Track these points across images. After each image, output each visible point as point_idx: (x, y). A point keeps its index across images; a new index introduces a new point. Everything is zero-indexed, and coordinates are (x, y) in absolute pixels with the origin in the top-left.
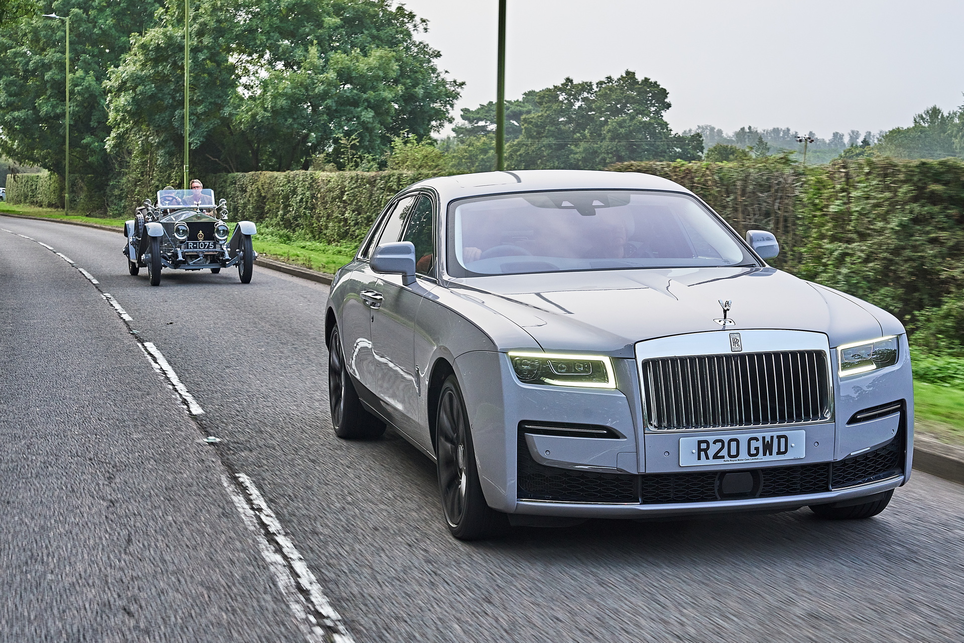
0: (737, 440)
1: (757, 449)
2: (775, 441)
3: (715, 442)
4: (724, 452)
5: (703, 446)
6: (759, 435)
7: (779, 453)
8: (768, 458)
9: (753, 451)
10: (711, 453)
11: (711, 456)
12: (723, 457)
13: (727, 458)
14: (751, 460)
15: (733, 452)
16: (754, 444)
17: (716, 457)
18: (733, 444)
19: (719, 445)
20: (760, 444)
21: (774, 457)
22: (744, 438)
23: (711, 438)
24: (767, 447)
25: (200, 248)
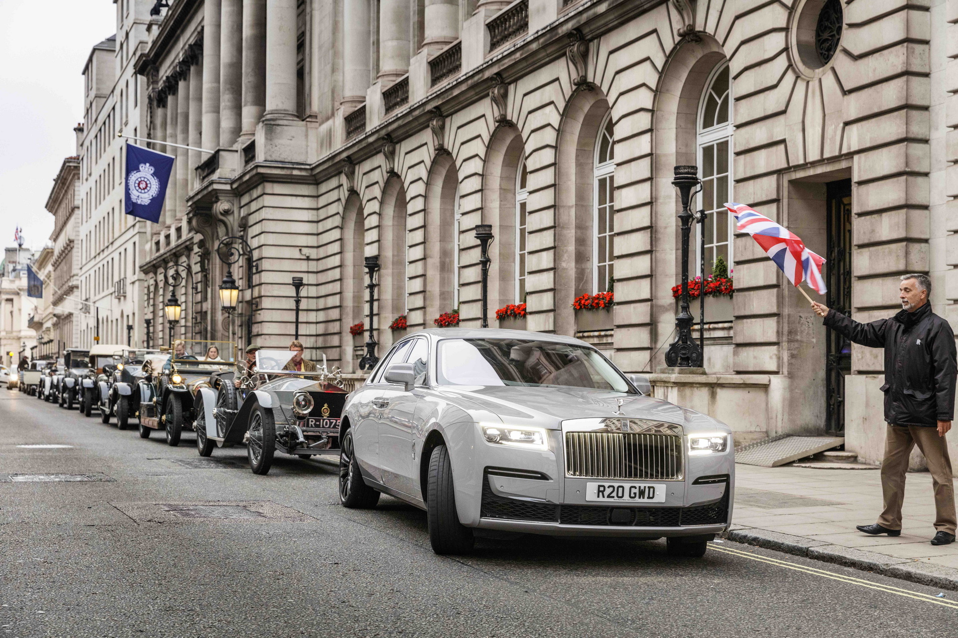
0: (622, 487)
1: (635, 494)
2: (647, 490)
3: (609, 487)
4: (614, 494)
5: (601, 488)
6: (637, 485)
7: (649, 499)
8: (641, 500)
9: (633, 495)
10: (607, 493)
11: (606, 496)
12: (613, 497)
13: (616, 498)
14: (631, 500)
15: (620, 495)
16: (633, 490)
17: (609, 496)
18: (620, 489)
19: (611, 489)
20: (637, 491)
21: (646, 500)
22: (627, 486)
23: (607, 484)
24: (642, 493)
25: (323, 427)
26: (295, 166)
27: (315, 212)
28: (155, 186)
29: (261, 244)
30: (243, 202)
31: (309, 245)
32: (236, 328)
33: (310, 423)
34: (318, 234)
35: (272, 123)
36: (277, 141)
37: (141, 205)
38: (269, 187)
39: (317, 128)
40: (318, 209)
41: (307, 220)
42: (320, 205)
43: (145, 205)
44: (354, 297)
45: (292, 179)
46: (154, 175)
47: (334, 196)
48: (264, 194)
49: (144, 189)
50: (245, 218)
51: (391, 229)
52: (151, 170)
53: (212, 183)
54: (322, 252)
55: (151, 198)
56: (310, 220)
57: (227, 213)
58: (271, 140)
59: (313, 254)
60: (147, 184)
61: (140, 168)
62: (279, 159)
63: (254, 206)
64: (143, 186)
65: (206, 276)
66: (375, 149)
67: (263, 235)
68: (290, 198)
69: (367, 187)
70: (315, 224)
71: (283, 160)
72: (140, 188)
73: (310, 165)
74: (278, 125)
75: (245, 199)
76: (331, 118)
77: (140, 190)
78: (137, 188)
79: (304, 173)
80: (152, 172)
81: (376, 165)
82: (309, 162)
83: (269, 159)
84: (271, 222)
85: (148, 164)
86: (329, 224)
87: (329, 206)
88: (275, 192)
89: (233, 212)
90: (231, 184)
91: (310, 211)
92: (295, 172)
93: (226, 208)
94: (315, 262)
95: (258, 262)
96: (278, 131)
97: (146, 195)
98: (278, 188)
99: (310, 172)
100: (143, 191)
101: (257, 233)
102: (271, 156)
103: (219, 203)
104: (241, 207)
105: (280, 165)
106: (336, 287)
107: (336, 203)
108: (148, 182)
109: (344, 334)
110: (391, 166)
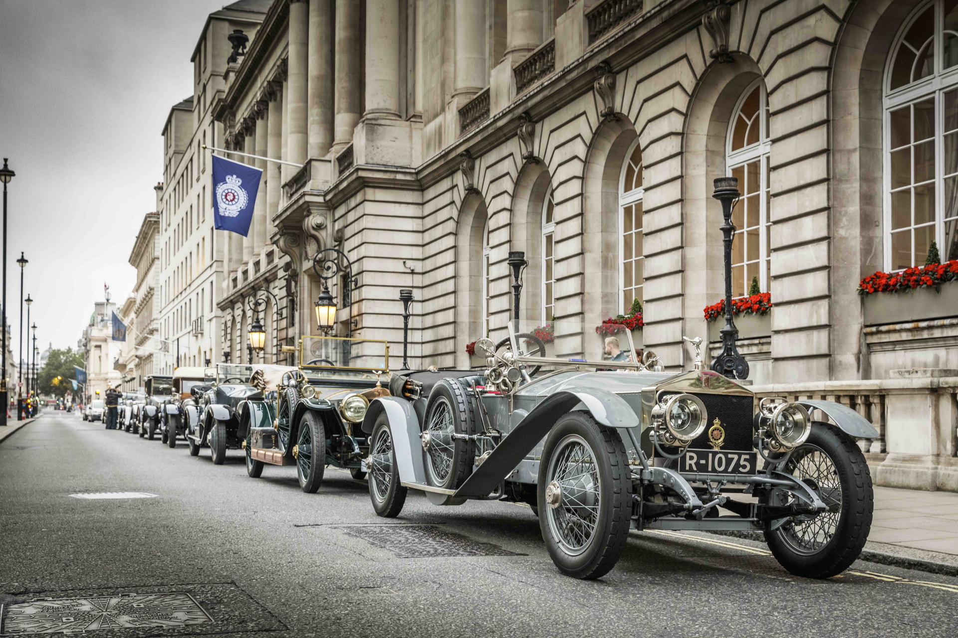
26: (399, 170)
27: (420, 221)
28: (243, 198)
29: (362, 256)
30: (338, 214)
31: (414, 257)
32: (330, 350)
34: (423, 246)
35: (374, 122)
36: (379, 143)
37: (229, 217)
38: (370, 193)
39: (422, 129)
40: (423, 218)
41: (411, 229)
42: (426, 213)
43: (233, 218)
44: (470, 311)
45: (395, 184)
46: (242, 186)
47: (446, 198)
48: (365, 200)
49: (231, 201)
50: (341, 231)
51: (524, 226)
52: (239, 182)
53: (304, 195)
54: (429, 265)
55: (239, 210)
56: (415, 229)
57: (319, 227)
58: (372, 141)
59: (418, 267)
60: (234, 196)
61: (227, 180)
62: (381, 163)
63: (351, 217)
64: (230, 197)
65: (292, 302)
66: (505, 135)
67: (363, 246)
68: (393, 205)
69: (491, 182)
70: (420, 235)
71: (385, 163)
72: (227, 200)
73: (415, 169)
74: (380, 125)
75: (341, 210)
76: (440, 114)
77: (227, 202)
78: (225, 200)
79: (408, 178)
80: (240, 184)
81: (505, 153)
82: (414, 166)
83: (371, 162)
84: (373, 231)
85: (235, 176)
86: (439, 232)
87: (438, 213)
88: (377, 199)
89: (326, 226)
90: (325, 196)
91: (414, 220)
92: (400, 177)
93: (319, 222)
94: (420, 276)
95: (358, 276)
96: (379, 132)
97: (234, 207)
98: (380, 194)
99: (414, 176)
100: (230, 203)
101: (356, 245)
102: (372, 159)
103: (311, 217)
104: (335, 221)
105: (383, 169)
106: (450, 301)
107: (449, 207)
108: (236, 194)
109: (459, 354)
110: (530, 149)
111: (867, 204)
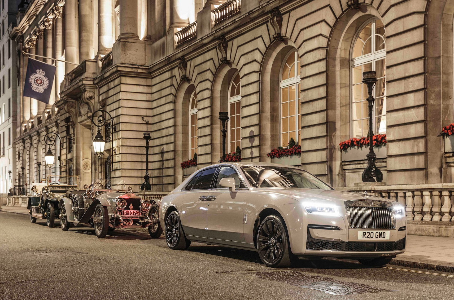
0: (373, 233)
1: (378, 236)
2: (382, 234)
3: (368, 233)
4: (369, 236)
5: (364, 234)
6: (379, 232)
7: (383, 238)
8: (380, 239)
9: (377, 237)
10: (366, 236)
11: (366, 237)
12: (369, 238)
13: (370, 238)
14: (376, 239)
15: (372, 236)
16: (377, 234)
17: (367, 237)
18: (372, 234)
19: (368, 234)
20: (378, 234)
21: (382, 239)
22: (375, 232)
23: (366, 231)
24: (380, 235)
25: (130, 215)
26: (139, 67)
27: (150, 95)
28: (46, 83)
29: (119, 114)
30: (102, 91)
31: (148, 115)
32: (97, 166)
33: (124, 213)
34: (152, 109)
35: (125, 40)
36: (128, 52)
37: (38, 93)
38: (124, 80)
39: (151, 45)
40: (152, 94)
41: (146, 100)
42: (154, 91)
43: (41, 93)
44: (183, 145)
45: (137, 75)
46: (46, 76)
47: (168, 83)
48: (121, 84)
49: (40, 84)
50: (104, 100)
51: (219, 98)
52: (44, 73)
53: (82, 80)
54: (156, 119)
55: (44, 89)
56: (148, 100)
57: (91, 98)
58: (124, 51)
59: (150, 120)
60: (41, 81)
61: (37, 72)
62: (129, 63)
63: (111, 93)
64: (39, 82)
65: (70, 139)
67: (120, 109)
68: (136, 86)
69: (198, 74)
70: (151, 103)
71: (132, 63)
72: (37, 83)
73: (148, 67)
74: (129, 42)
75: (104, 89)
76: (163, 36)
77: (37, 84)
78: (36, 83)
79: (144, 71)
80: (44, 74)
81: (208, 58)
82: (147, 65)
83: (124, 62)
84: (125, 101)
85: (41, 70)
86: (163, 101)
87: (163, 91)
88: (127, 83)
89: (94, 98)
90: (93, 81)
91: (148, 95)
92: (140, 71)
93: (90, 95)
94: (151, 125)
95: (116, 125)
96: (128, 46)
97: (41, 87)
98: (129, 80)
99: (148, 70)
100: (39, 85)
101: (115, 108)
102: (124, 61)
103: (86, 93)
104: (100, 95)
105: (131, 66)
106: (171, 139)
107: (170, 88)
108: (42, 80)
109: (176, 167)
110: (224, 56)
111: (446, 87)
